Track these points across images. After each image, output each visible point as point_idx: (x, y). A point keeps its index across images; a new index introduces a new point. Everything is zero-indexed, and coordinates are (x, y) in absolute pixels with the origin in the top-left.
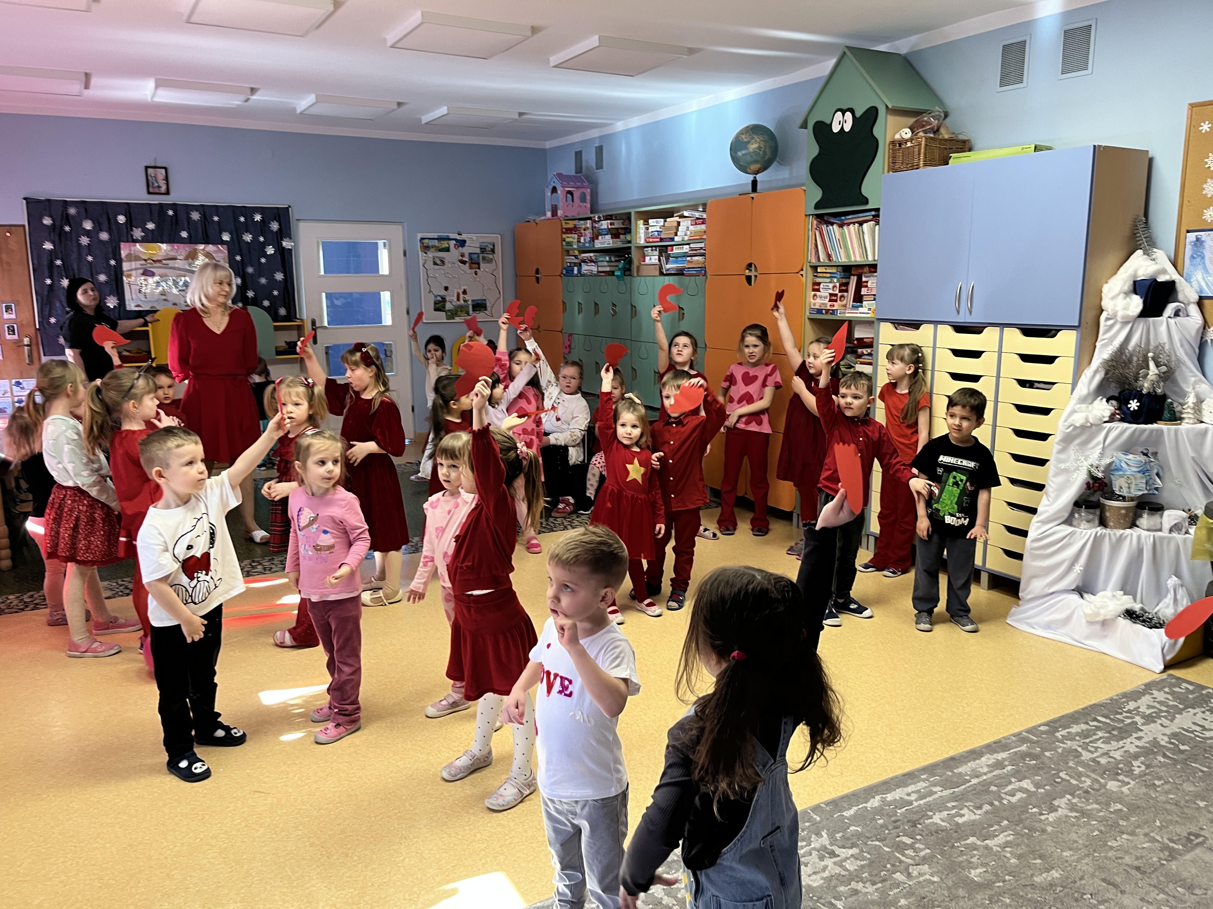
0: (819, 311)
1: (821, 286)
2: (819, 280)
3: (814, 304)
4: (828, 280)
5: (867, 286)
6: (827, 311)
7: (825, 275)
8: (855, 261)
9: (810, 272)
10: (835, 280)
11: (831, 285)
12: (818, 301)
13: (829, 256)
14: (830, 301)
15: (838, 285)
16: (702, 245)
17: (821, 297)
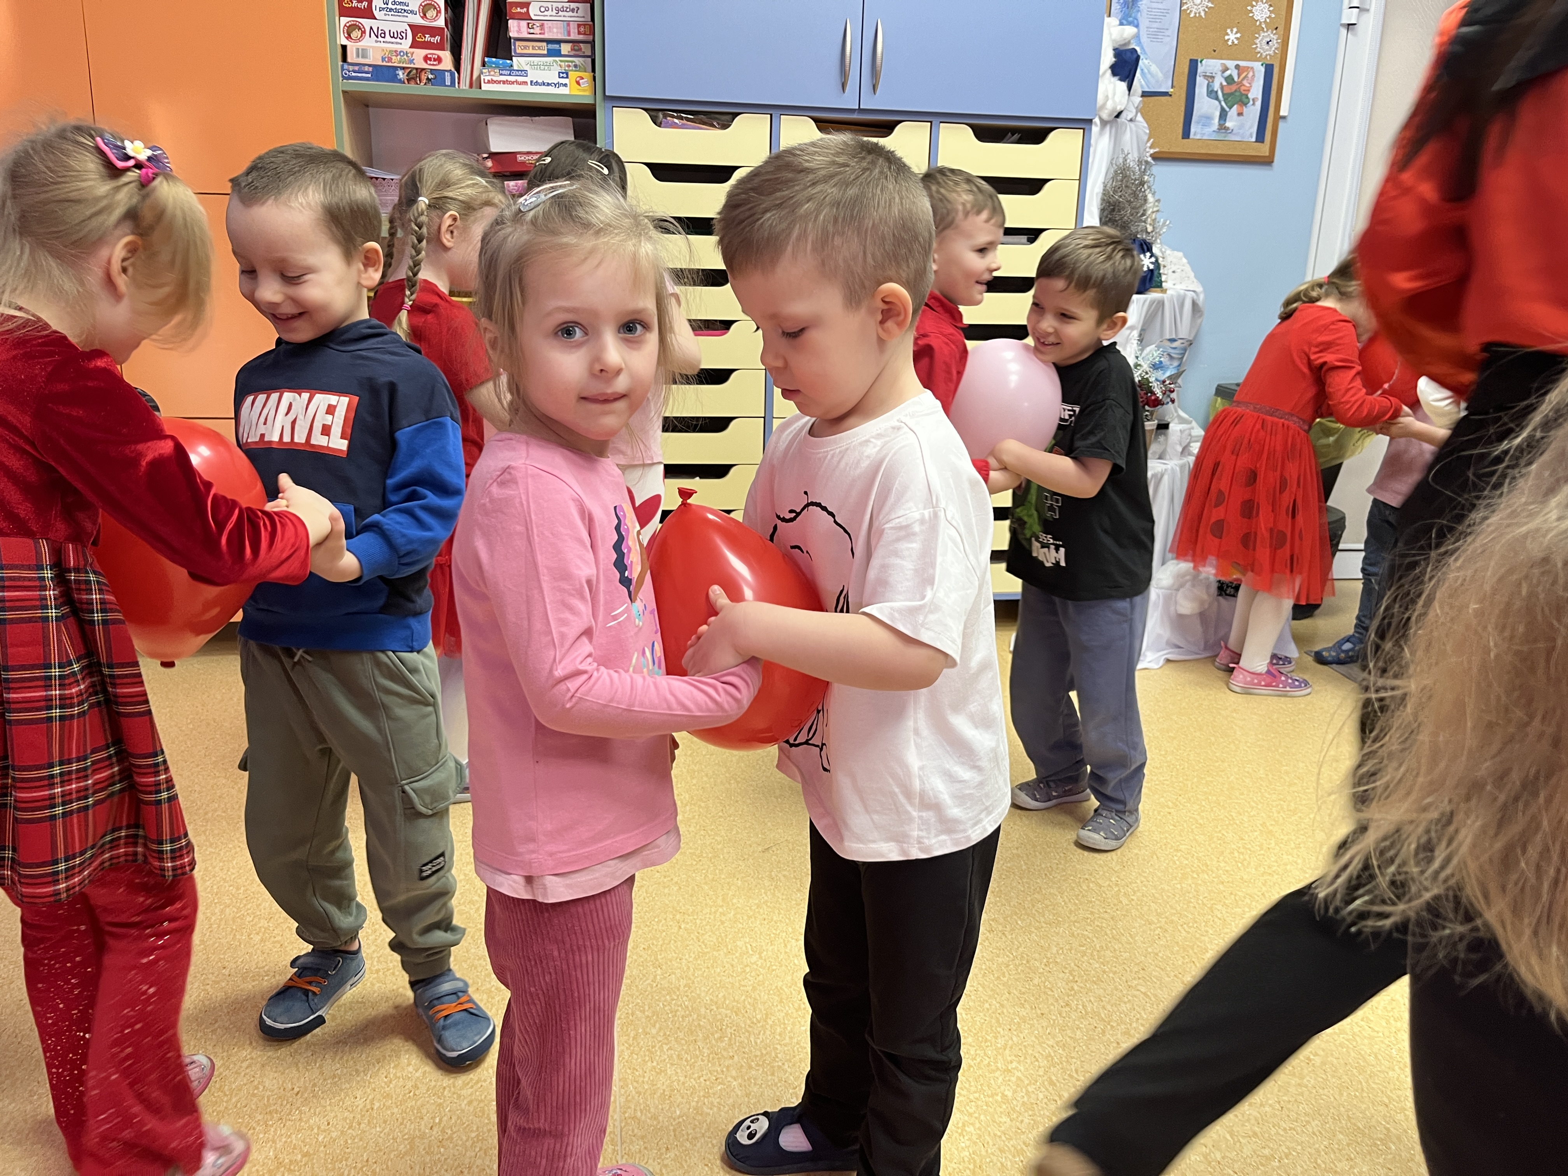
0: (382, 72)
1: (378, 2)
3: (363, 53)
5: (527, 17)
6: (415, 75)
11: (414, 3)
12: (368, 42)
14: (415, 45)
17: (380, 34)
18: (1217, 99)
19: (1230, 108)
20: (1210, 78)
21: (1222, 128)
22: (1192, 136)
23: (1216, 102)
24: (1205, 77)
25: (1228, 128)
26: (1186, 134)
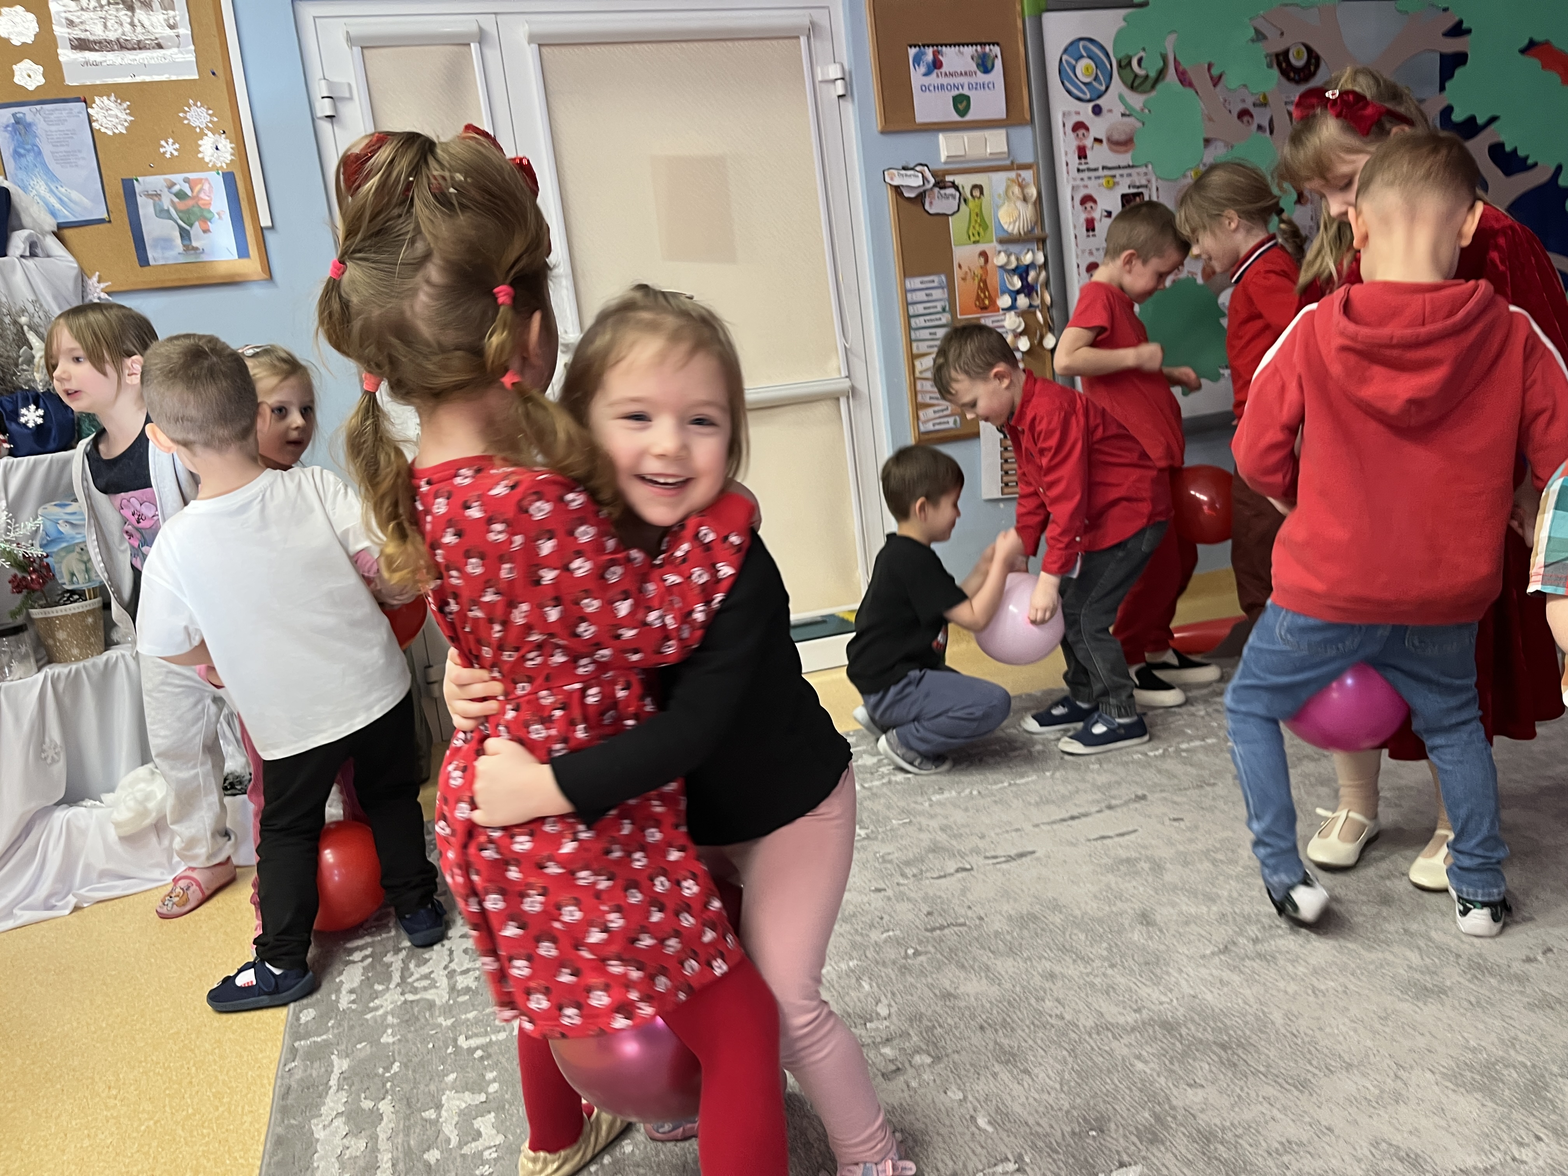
18: (171, 218)
19: (191, 225)
20: (155, 196)
21: (189, 248)
22: (151, 262)
23: (171, 222)
24: (149, 195)
25: (196, 249)
26: (143, 261)
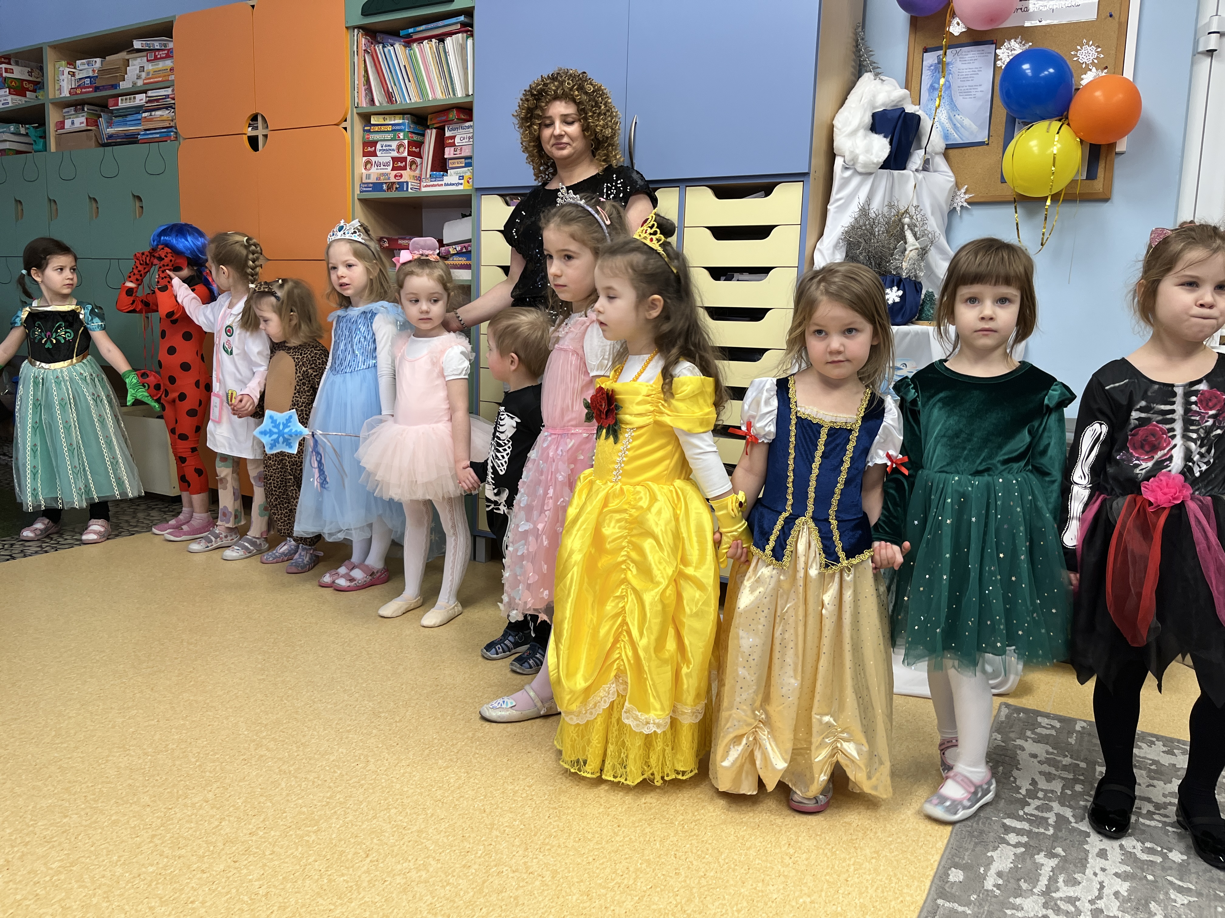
0: (377, 186)
1: (379, 146)
2: (373, 137)
3: (368, 176)
4: (389, 136)
5: (453, 145)
6: (390, 186)
7: (383, 128)
8: (435, 100)
9: (358, 126)
10: (401, 135)
11: (394, 144)
13: (389, 96)
14: (395, 169)
15: (406, 142)
16: (168, 91)
